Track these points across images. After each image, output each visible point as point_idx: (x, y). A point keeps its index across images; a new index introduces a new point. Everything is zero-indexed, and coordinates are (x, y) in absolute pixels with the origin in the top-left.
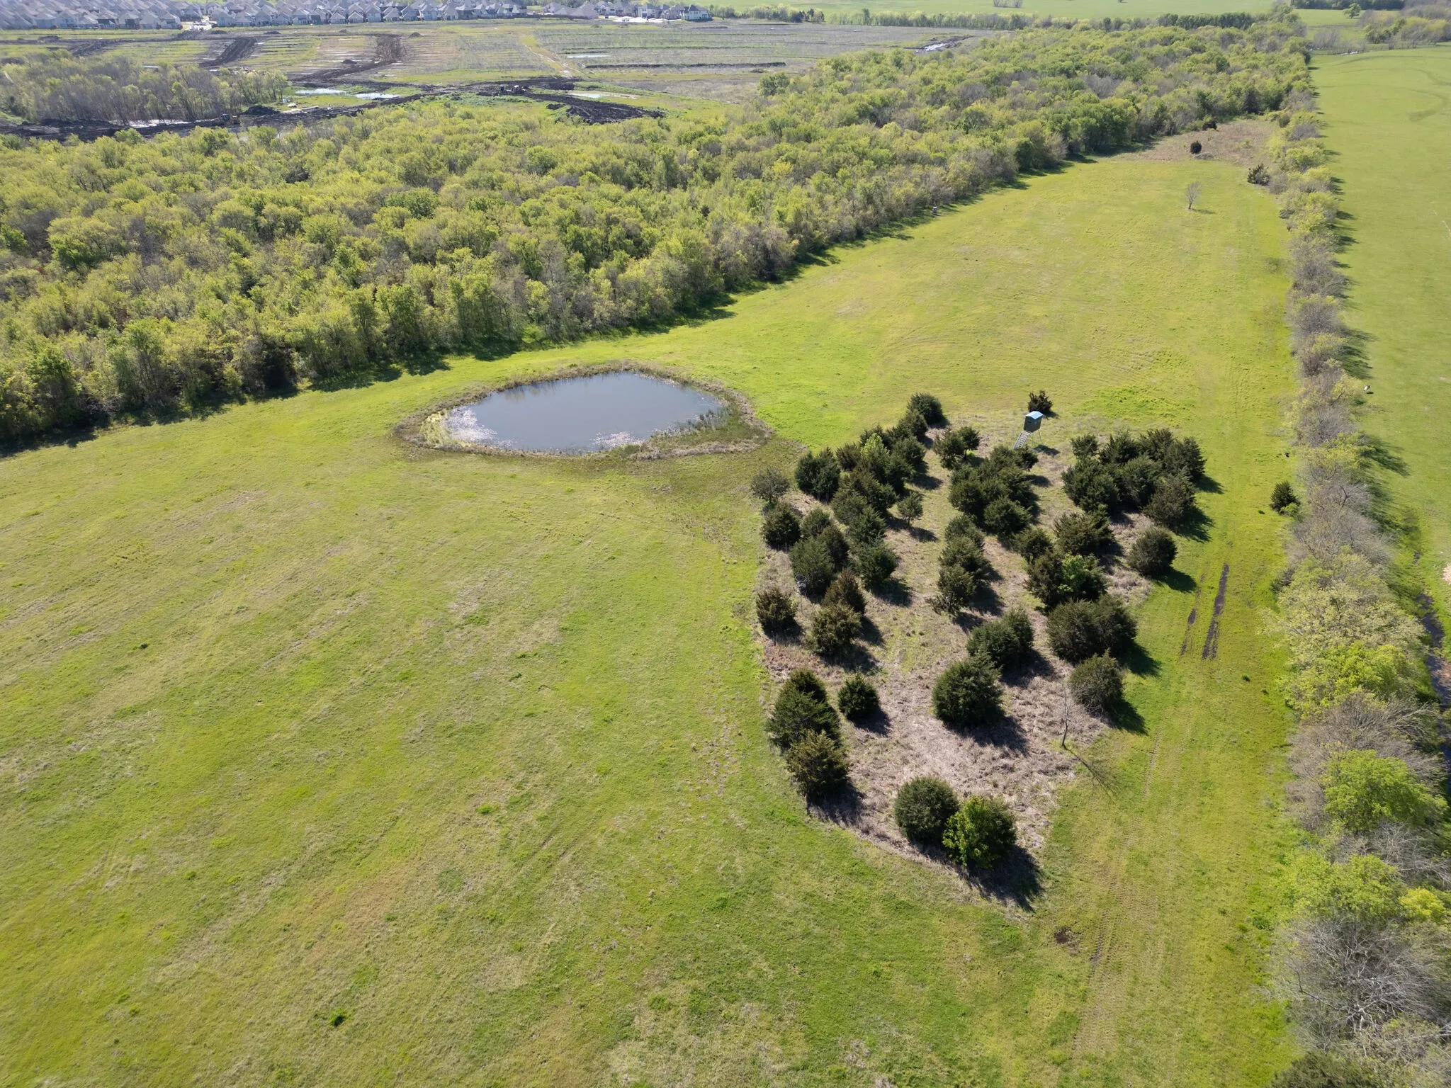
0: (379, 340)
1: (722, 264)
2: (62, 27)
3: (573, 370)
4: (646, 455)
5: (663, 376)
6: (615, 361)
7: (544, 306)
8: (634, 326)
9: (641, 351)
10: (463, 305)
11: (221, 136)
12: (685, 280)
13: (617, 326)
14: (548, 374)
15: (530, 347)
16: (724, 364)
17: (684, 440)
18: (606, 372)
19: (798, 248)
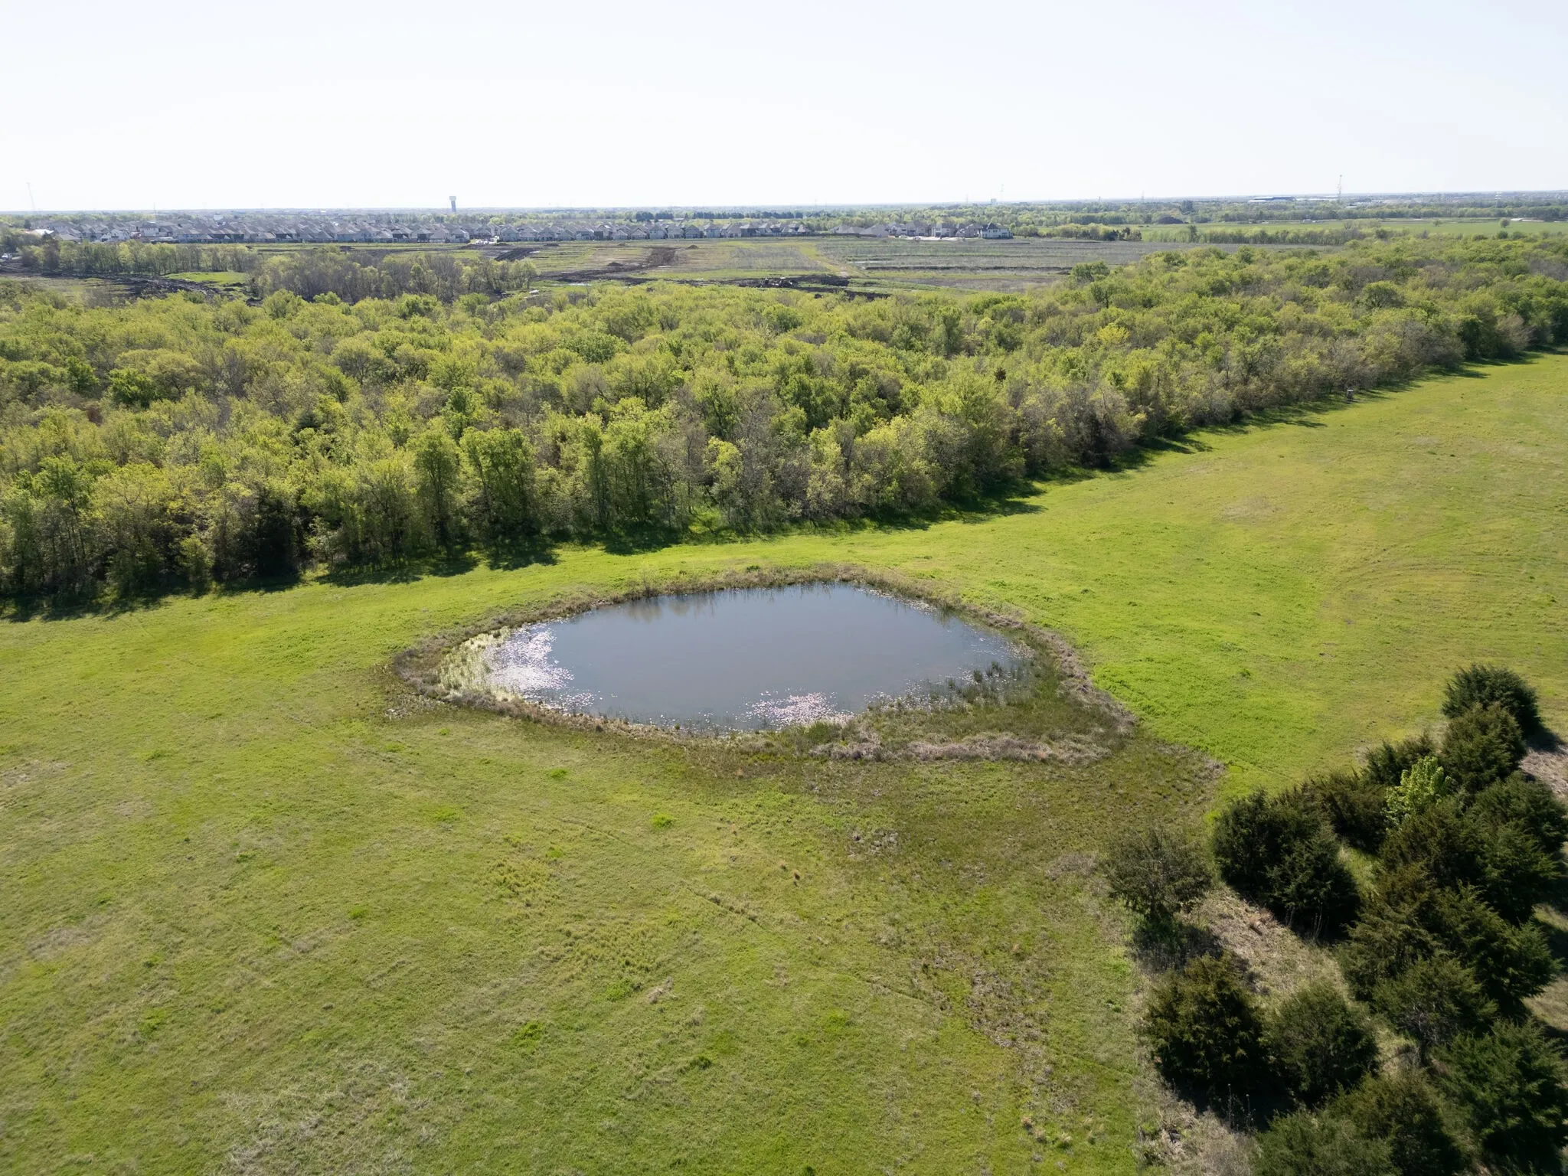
0: (460, 512)
1: (1023, 437)
2: (360, 241)
3: (753, 577)
4: (849, 748)
5: (908, 594)
6: (828, 566)
7: (728, 478)
8: (873, 517)
9: (876, 552)
10: (598, 466)
11: (427, 303)
12: (960, 451)
13: (844, 517)
14: (705, 580)
15: (697, 539)
16: (1026, 581)
17: (937, 722)
18: (809, 582)
19: (1144, 426)
